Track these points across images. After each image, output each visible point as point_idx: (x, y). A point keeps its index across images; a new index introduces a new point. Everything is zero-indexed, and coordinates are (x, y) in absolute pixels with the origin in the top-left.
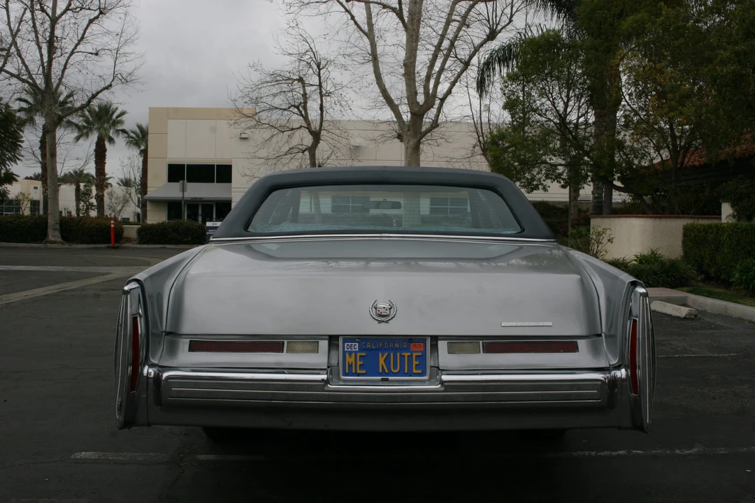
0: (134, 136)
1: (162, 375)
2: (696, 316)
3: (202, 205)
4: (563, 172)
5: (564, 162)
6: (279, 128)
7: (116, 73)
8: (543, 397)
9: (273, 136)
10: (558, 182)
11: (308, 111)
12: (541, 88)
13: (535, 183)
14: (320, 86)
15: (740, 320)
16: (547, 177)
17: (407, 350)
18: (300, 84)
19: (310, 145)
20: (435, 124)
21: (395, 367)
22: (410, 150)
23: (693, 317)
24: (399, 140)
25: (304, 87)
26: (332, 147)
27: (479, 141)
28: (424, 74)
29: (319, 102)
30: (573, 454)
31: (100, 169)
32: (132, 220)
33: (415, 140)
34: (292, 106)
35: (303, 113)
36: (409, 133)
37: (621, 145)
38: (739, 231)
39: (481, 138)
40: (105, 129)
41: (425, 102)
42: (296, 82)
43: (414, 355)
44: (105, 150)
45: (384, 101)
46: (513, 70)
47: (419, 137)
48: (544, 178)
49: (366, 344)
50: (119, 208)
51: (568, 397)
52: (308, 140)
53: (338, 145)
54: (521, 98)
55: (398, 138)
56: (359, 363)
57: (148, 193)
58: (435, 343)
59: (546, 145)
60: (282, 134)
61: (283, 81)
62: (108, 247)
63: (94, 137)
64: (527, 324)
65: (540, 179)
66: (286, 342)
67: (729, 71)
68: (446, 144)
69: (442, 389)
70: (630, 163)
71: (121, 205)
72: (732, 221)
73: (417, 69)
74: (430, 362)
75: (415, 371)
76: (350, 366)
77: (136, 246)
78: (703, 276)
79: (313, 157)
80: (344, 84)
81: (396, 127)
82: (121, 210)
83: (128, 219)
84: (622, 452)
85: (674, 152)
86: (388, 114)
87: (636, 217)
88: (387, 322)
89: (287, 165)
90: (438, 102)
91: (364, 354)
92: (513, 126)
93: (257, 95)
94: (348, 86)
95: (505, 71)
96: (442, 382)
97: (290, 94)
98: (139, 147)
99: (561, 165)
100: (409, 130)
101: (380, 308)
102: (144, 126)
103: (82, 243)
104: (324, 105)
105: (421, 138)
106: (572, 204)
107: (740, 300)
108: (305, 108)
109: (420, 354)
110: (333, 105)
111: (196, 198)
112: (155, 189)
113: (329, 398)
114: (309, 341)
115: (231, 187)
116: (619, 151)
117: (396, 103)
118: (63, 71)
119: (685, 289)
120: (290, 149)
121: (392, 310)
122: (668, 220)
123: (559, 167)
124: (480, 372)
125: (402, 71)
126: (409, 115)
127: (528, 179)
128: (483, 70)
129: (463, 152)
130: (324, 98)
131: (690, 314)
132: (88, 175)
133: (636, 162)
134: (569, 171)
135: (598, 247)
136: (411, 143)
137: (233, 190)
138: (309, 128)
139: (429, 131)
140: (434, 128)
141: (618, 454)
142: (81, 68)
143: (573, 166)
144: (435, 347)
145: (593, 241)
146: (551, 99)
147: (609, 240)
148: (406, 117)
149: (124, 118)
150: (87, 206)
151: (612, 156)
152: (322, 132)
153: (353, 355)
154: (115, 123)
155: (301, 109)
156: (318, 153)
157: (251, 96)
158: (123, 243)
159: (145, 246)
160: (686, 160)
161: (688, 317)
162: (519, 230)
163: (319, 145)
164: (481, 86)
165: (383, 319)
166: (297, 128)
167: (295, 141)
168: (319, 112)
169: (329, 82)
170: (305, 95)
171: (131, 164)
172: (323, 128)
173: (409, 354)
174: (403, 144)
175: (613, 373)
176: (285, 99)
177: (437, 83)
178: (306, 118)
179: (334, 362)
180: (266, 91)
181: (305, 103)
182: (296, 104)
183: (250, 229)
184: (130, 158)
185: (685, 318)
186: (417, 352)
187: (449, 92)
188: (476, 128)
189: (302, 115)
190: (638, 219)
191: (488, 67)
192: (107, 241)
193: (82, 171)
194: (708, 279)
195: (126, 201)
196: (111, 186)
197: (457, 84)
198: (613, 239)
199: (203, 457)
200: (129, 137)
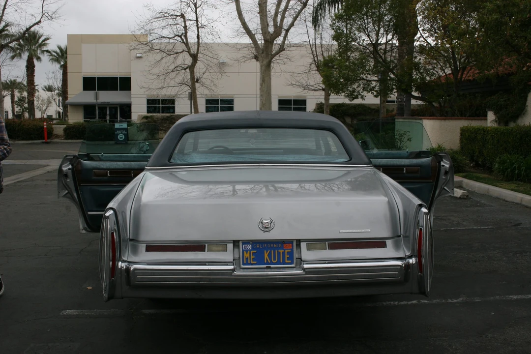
0: (56, 55)
1: (130, 268)
2: (467, 196)
3: (109, 107)
4: (376, 86)
5: (376, 79)
6: (167, 53)
7: (44, 12)
8: (365, 277)
9: (163, 58)
10: (372, 93)
11: (188, 39)
12: (360, 25)
13: (355, 94)
14: (197, 20)
15: (497, 199)
16: (364, 89)
17: (282, 248)
18: (182, 19)
19: (190, 65)
20: (282, 48)
21: (275, 260)
22: (263, 67)
23: (465, 197)
24: (255, 60)
25: (185, 22)
26: (206, 66)
27: (314, 60)
28: (273, 12)
29: (197, 33)
30: (384, 303)
31: (30, 81)
32: (54, 117)
33: (267, 60)
34: (176, 36)
35: (185, 40)
36: (263, 55)
37: (417, 66)
38: (499, 133)
39: (316, 59)
40: (34, 50)
41: (274, 32)
42: (179, 18)
43: (286, 251)
44: (34, 66)
45: (244, 31)
46: (339, 11)
47: (270, 59)
48: (362, 90)
49: (256, 246)
50: (44, 108)
51: (380, 276)
52: (189, 61)
53: (211, 64)
54: (345, 32)
55: (255, 58)
56: (252, 257)
57: (69, 99)
58: (298, 243)
59: (363, 67)
60: (169, 56)
61: (169, 17)
62: (43, 143)
63: (25, 56)
64: (355, 231)
65: (359, 91)
66: (206, 245)
67: (493, 19)
68: (290, 62)
69: (304, 273)
70: (423, 79)
71: (46, 105)
72: (495, 125)
73: (268, 8)
74: (296, 255)
75: (286, 261)
76: (247, 259)
77: (63, 141)
78: (474, 163)
79: (192, 73)
80: (215, 19)
81: (254, 50)
82: (46, 109)
83: (52, 116)
84: (414, 302)
85: (455, 72)
86: (247, 40)
87: (428, 119)
88: (269, 232)
89: (173, 79)
90: (283, 33)
91: (255, 252)
92: (340, 52)
93: (150, 27)
94: (218, 20)
95: (333, 11)
96: (304, 269)
97: (175, 27)
98: (60, 63)
99: (374, 81)
100: (263, 53)
101: (265, 223)
102: (63, 47)
103: (23, 139)
104: (200, 34)
105: (272, 59)
106: (382, 105)
107: (498, 184)
108: (186, 37)
109: (290, 251)
110: (207, 35)
111: (105, 102)
112: (74, 96)
113: (236, 280)
114: (222, 245)
115: (131, 94)
116: (416, 71)
117: (253, 32)
118: (3, 11)
119: (461, 174)
120: (175, 67)
121: (272, 224)
122: (450, 121)
123: (373, 82)
124: (327, 262)
125: (258, 9)
126: (263, 42)
127: (350, 91)
128: (317, 10)
129: (303, 69)
130: (200, 29)
131: (463, 195)
132: (20, 83)
133: (428, 78)
134: (380, 85)
135: (400, 144)
136: (265, 62)
137: (132, 96)
138: (189, 51)
139: (277, 53)
140: (282, 51)
141: (412, 303)
142: (17, 8)
143: (383, 81)
144: (298, 246)
145: (397, 140)
146: (367, 33)
147: (408, 140)
148: (261, 41)
149: (48, 42)
150: (23, 109)
151: (411, 74)
152: (199, 54)
153: (249, 252)
154: (41, 45)
155: (183, 37)
156: (196, 69)
157: (145, 28)
158: (53, 139)
159: (70, 141)
160: (464, 76)
161: (462, 197)
162: (349, 159)
163: (197, 65)
164: (315, 22)
165: (267, 230)
166: (181, 52)
167: (179, 61)
168: (197, 40)
169: (203, 17)
170: (185, 27)
171: (55, 77)
172: (199, 52)
173: (283, 251)
174: (258, 63)
175: (407, 260)
176: (171, 31)
177: (283, 18)
178: (187, 44)
179: (237, 256)
180: (156, 24)
181: (186, 33)
182: (180, 34)
183: (172, 161)
184: (53, 73)
185: (460, 198)
186: (287, 249)
187: (292, 25)
188: (312, 51)
189: (184, 42)
190: (429, 120)
191: (321, 7)
192: (42, 138)
193: (15, 81)
194: (477, 165)
195: (49, 102)
196: (38, 91)
197: (298, 19)
198: (411, 138)
199: (147, 311)
200: (52, 55)
